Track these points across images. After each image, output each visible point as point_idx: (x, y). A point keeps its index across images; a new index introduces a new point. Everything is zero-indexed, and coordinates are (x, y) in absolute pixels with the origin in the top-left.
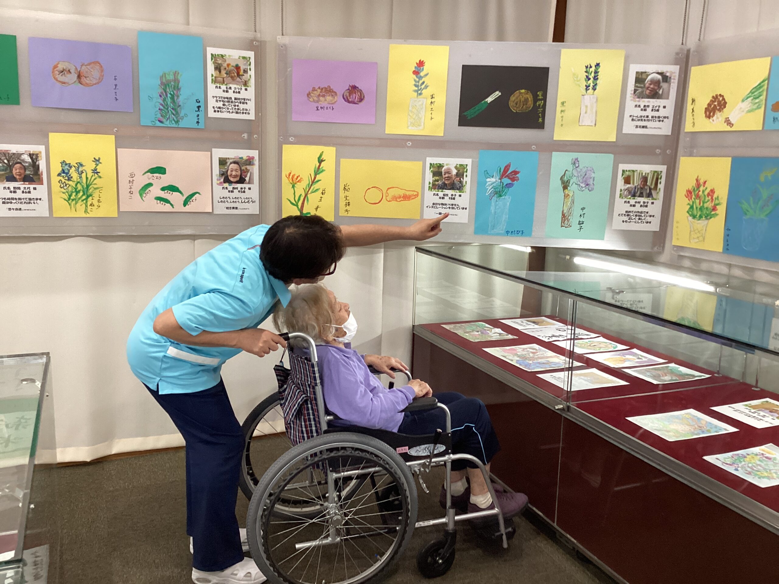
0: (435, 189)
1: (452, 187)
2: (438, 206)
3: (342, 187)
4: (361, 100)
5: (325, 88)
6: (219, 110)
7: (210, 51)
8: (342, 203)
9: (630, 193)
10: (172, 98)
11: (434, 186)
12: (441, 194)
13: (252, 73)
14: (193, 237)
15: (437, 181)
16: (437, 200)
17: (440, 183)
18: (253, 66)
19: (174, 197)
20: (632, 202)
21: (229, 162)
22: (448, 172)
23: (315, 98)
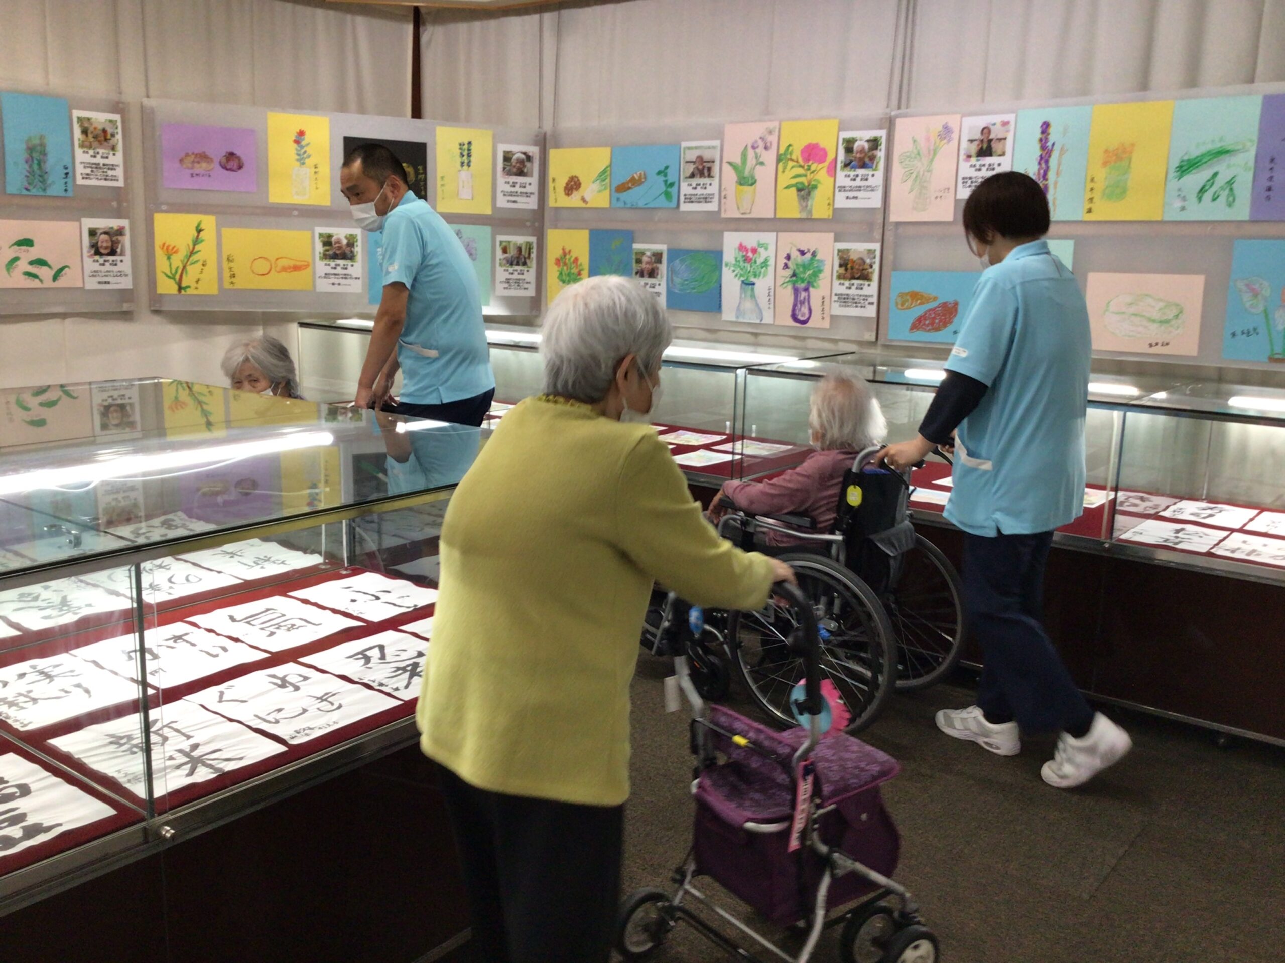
0: (326, 259)
1: (344, 257)
2: (331, 277)
3: (225, 257)
4: (240, 167)
5: (200, 154)
6: (87, 176)
7: (76, 114)
8: (226, 274)
9: (508, 262)
10: (39, 164)
11: (325, 256)
12: (333, 264)
13: (119, 137)
14: (64, 316)
15: (327, 251)
16: (328, 270)
17: (331, 253)
18: (120, 130)
19: (42, 272)
20: (511, 270)
21: (99, 232)
22: (338, 242)
23: (190, 165)
